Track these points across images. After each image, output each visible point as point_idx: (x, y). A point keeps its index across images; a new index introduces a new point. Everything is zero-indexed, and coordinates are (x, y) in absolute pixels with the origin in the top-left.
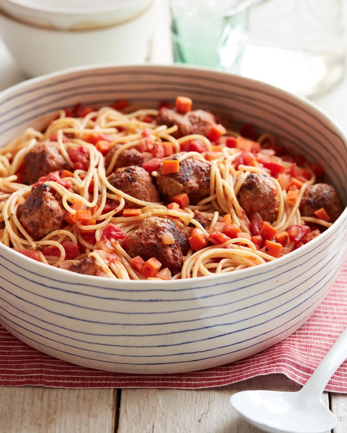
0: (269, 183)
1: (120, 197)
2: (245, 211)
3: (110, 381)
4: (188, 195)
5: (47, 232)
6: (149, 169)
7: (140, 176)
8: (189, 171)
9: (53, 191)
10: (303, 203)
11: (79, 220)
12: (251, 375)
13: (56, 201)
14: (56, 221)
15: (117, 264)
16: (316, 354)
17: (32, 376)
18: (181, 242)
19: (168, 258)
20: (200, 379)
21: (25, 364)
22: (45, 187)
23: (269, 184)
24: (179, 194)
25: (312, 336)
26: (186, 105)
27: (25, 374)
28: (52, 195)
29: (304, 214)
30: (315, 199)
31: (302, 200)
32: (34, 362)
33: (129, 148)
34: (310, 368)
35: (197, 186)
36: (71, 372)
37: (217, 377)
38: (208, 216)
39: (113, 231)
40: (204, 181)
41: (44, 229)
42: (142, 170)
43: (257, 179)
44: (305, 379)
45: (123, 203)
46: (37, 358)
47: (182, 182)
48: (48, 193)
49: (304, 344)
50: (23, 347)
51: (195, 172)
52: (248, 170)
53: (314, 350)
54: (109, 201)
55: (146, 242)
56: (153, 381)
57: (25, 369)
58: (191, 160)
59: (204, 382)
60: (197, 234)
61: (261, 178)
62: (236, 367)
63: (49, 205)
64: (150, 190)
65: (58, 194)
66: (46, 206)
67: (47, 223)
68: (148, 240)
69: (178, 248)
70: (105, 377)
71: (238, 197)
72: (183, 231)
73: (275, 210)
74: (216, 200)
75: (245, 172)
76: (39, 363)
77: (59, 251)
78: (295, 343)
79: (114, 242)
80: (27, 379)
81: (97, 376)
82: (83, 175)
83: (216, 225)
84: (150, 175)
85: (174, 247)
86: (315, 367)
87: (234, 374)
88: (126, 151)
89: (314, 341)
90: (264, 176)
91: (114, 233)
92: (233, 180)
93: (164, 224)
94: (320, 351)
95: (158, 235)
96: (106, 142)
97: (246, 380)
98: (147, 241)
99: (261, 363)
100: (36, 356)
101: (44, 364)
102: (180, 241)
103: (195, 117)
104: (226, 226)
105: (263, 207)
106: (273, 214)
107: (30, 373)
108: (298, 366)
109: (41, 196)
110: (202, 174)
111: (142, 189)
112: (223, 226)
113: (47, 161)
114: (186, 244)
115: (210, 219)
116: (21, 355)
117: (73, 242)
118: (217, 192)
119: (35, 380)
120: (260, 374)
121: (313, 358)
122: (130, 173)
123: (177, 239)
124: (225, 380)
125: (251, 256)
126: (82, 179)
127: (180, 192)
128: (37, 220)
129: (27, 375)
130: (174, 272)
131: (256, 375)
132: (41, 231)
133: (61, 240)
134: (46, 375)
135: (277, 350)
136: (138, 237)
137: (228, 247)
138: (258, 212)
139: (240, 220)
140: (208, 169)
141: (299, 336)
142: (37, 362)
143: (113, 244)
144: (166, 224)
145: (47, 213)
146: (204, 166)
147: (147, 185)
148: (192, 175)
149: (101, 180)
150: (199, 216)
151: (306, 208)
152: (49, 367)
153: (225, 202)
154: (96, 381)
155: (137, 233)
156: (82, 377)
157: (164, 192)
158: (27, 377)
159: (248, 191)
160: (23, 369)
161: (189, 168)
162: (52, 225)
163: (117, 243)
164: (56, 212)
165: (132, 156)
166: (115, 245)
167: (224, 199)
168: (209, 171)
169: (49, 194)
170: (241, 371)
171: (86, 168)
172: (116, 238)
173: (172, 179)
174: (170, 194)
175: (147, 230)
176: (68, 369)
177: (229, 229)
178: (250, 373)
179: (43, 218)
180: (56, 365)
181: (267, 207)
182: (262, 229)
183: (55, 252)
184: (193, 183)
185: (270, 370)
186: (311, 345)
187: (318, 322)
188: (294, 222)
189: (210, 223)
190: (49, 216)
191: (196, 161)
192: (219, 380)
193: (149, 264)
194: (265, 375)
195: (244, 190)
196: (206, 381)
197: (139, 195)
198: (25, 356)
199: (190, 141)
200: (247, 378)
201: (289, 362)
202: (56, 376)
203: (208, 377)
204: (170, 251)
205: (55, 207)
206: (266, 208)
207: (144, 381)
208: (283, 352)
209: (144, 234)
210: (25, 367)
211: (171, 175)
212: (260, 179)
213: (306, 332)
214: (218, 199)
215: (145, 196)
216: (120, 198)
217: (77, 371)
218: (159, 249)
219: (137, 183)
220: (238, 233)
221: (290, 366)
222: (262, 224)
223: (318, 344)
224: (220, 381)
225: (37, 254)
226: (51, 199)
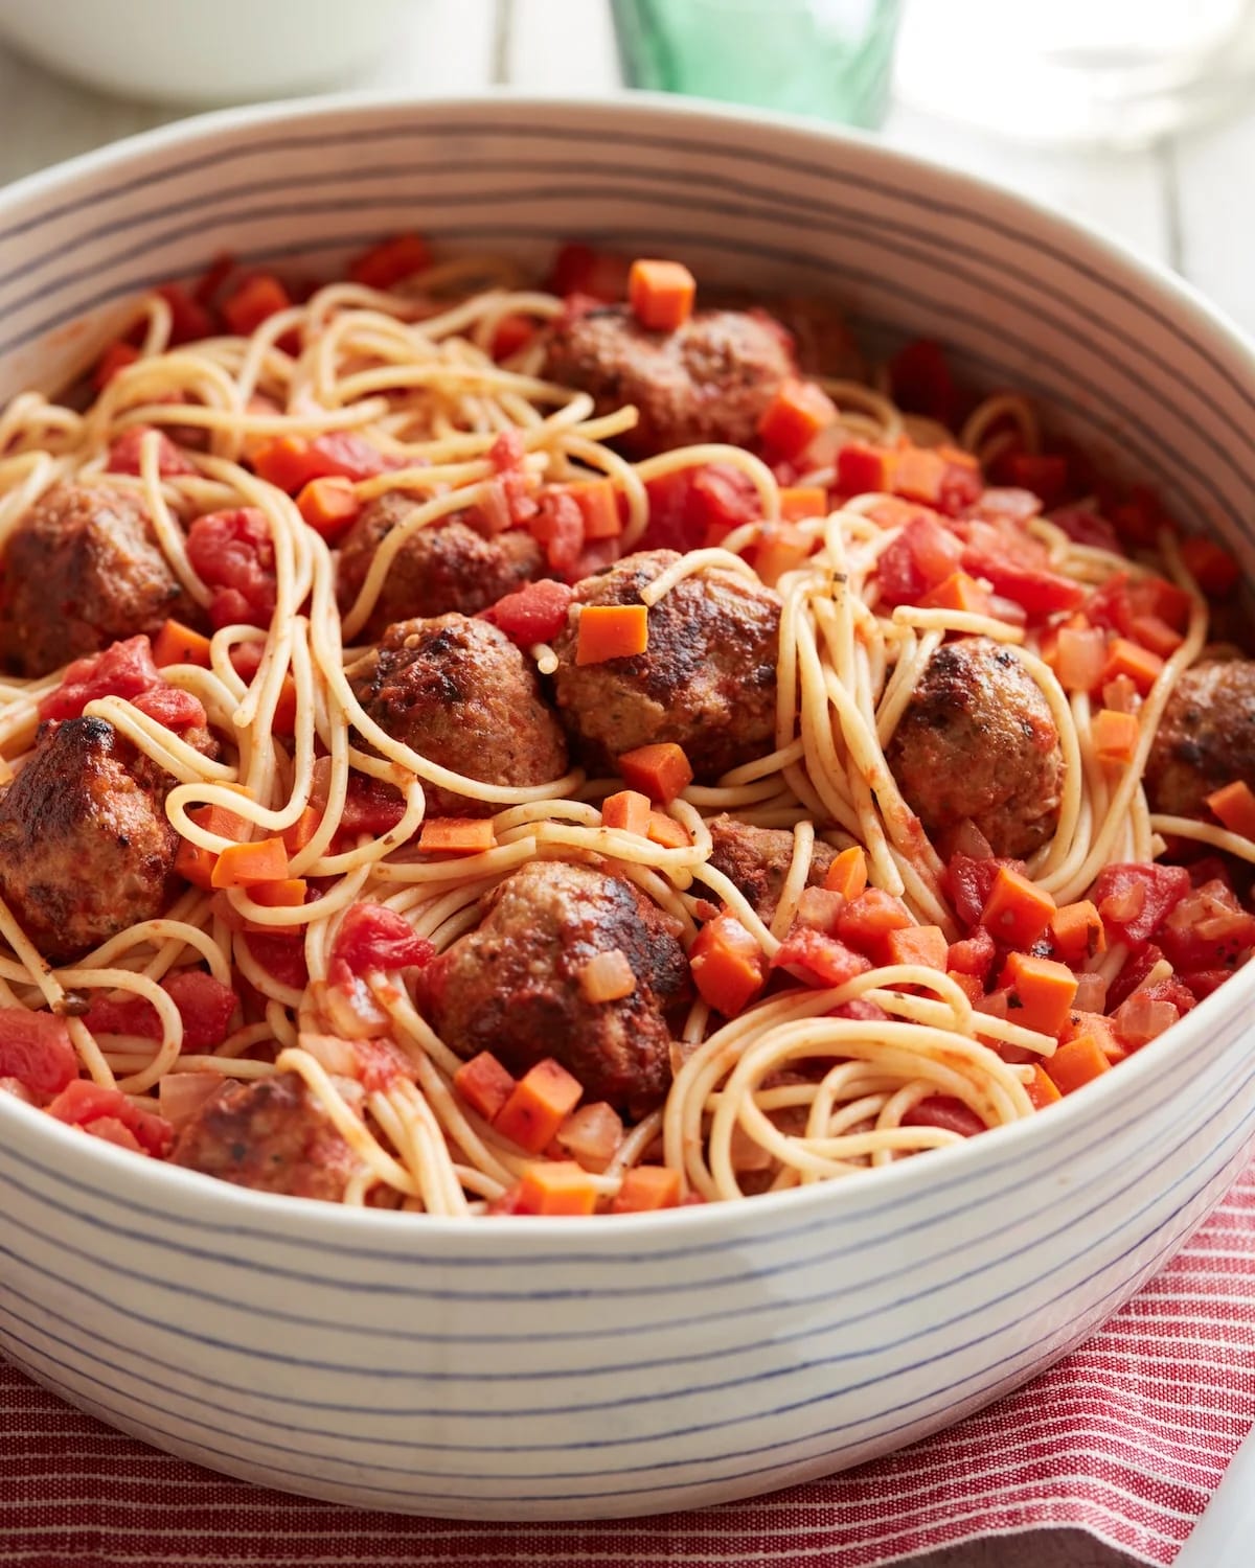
0: (1021, 696)
1: (406, 776)
2: (921, 821)
3: (375, 1554)
4: (686, 747)
5: (104, 929)
6: (523, 635)
7: (486, 675)
8: (687, 641)
9: (127, 750)
10: (1161, 757)
11: (236, 883)
12: (952, 1530)
13: (139, 795)
14: (142, 882)
15: (397, 1096)
16: (1211, 1411)
17: (55, 1535)
18: (661, 977)
19: (609, 1057)
20: (744, 1539)
21: (26, 1479)
22: (92, 731)
23: (1021, 702)
24: (650, 743)
25: (1198, 1320)
26: (671, 299)
27: (28, 1526)
28: (122, 772)
29: (1161, 799)
30: (1210, 737)
31: (1156, 742)
32: (63, 1466)
33: (439, 523)
34: (1190, 1486)
35: (724, 708)
36: (216, 1512)
37: (810, 1530)
38: (771, 849)
39: (380, 938)
40: (749, 684)
41: (91, 918)
42: (493, 643)
43: (969, 677)
44: (1169, 1540)
45: (417, 800)
46: (76, 1444)
47: (659, 691)
48: (105, 761)
49: (1162, 1360)
50: (16, 1388)
51: (713, 642)
52: (934, 628)
53: (1206, 1387)
54: (361, 784)
55: (516, 994)
56: (551, 1554)
57: (26, 1502)
58: (696, 589)
59: (760, 1555)
60: (726, 944)
61: (990, 675)
62: (889, 1479)
63: (109, 817)
64: (529, 731)
65: (149, 761)
66: (98, 824)
67: (103, 892)
68: (526, 981)
69: (649, 1004)
70: (354, 1534)
71: (892, 752)
72: (670, 921)
73: (1047, 805)
74: (801, 763)
75: (919, 634)
76: (81, 1475)
77: (156, 1016)
78: (1128, 1356)
79: (385, 991)
80: (36, 1550)
81: (321, 1530)
82: (248, 652)
83: (803, 899)
84: (530, 662)
85: (631, 1008)
86: (1214, 1482)
87: (879, 1520)
88: (427, 537)
89: (1203, 1342)
90: (1000, 660)
91: (382, 948)
92: (872, 675)
93: (590, 906)
94: (1230, 1392)
95: (566, 959)
96: (343, 483)
97: (933, 1555)
98: (520, 989)
99: (992, 1472)
100: (72, 1433)
101: (104, 1478)
102: (656, 970)
103: (707, 351)
104: (845, 902)
105: (995, 801)
106: (1035, 821)
107: (46, 1522)
108: (1141, 1485)
109: (78, 779)
110: (744, 652)
111: (493, 732)
112: (835, 904)
113: (100, 584)
114: (681, 980)
115: (777, 862)
116: (9, 1430)
117: (215, 979)
118: (805, 729)
119: (67, 1555)
120: (989, 1532)
121: (1203, 1431)
122: (445, 660)
123: (644, 964)
124: (844, 1548)
125: (953, 1049)
126: (247, 673)
127: (652, 736)
128: (62, 881)
129: (34, 1531)
130: (636, 1113)
131: (972, 1536)
132: (80, 925)
133: (160, 964)
134: (112, 1531)
135: (1056, 1405)
136: (484, 968)
137: (855, 1007)
138: (975, 819)
139: (903, 860)
140: (769, 626)
141: (1141, 1318)
142: (76, 1466)
143: (381, 996)
144: (599, 903)
145: (101, 856)
146: (749, 614)
147: (518, 714)
148: (701, 658)
149: (323, 683)
150: (733, 849)
151: (1172, 775)
152: (126, 1492)
153: (839, 777)
154: (318, 1556)
155: (477, 951)
156: (260, 1535)
157: (587, 731)
158: (33, 1542)
159: (936, 733)
160: (18, 1502)
161: (688, 627)
162: (126, 901)
163: (395, 995)
164: (140, 846)
165: (451, 558)
166: (389, 1003)
167: (837, 765)
168: (773, 637)
169: (110, 768)
170: (907, 1504)
171: (261, 613)
172: (390, 965)
173: (616, 683)
174: (612, 742)
175: (519, 939)
176: (203, 1496)
177: (858, 920)
178: (948, 1521)
179: (85, 874)
180: (154, 1482)
181: (1014, 797)
182: (994, 903)
183: (137, 1018)
184: (706, 693)
185: (1028, 1511)
186: (1192, 1363)
187: (1218, 1249)
188: (1122, 852)
189: (776, 882)
190: (110, 866)
191: (718, 592)
192: (821, 1547)
193: (528, 1096)
194: (1010, 1537)
195: (919, 725)
196: (765, 1552)
197: (481, 762)
198: (26, 1435)
199: (690, 473)
200: (933, 1548)
201: (1106, 1471)
202: (155, 1533)
203: (775, 1533)
204: (615, 1029)
205: (135, 827)
206: (1008, 804)
207: (514, 1555)
208: (1079, 1416)
209: (507, 956)
210: (26, 1493)
211: (613, 664)
212: (983, 680)
213: (1171, 1297)
214: (810, 764)
215: (508, 762)
216: (407, 782)
217: (237, 1508)
218: (570, 1022)
219: (473, 707)
220: (896, 933)
221: (1109, 1485)
222: (994, 875)
223: (1220, 1361)
224: (826, 1550)
225: (67, 1037)
226: (119, 790)
